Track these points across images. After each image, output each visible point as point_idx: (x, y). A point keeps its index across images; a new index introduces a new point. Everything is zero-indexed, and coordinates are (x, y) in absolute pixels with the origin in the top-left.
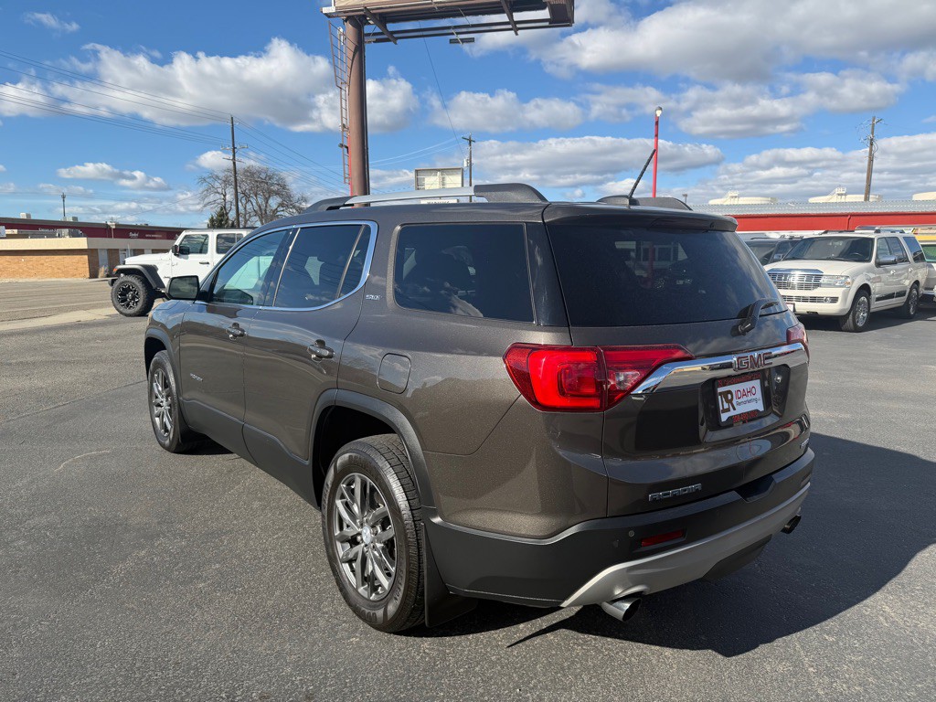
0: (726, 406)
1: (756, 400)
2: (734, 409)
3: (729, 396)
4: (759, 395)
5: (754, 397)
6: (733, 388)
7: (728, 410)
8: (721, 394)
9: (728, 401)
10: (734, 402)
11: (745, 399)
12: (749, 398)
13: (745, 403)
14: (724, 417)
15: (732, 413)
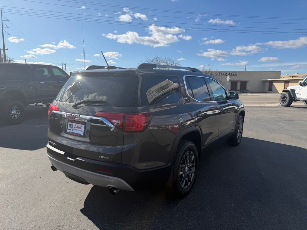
0: (70, 128)
1: (81, 131)
2: (72, 130)
3: (72, 126)
4: (83, 130)
5: (81, 130)
6: (74, 124)
7: (70, 130)
8: (69, 124)
9: (71, 127)
10: (73, 128)
11: (77, 129)
12: (79, 129)
13: (77, 130)
14: (68, 131)
15: (71, 131)
